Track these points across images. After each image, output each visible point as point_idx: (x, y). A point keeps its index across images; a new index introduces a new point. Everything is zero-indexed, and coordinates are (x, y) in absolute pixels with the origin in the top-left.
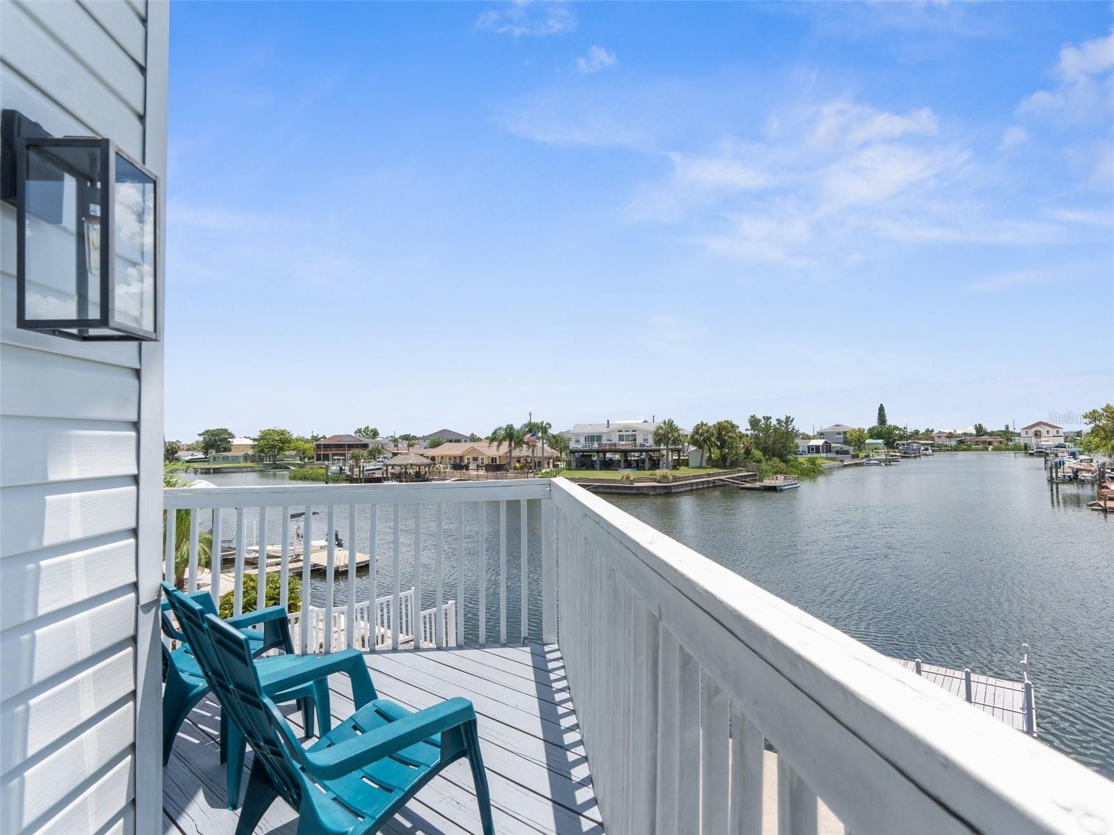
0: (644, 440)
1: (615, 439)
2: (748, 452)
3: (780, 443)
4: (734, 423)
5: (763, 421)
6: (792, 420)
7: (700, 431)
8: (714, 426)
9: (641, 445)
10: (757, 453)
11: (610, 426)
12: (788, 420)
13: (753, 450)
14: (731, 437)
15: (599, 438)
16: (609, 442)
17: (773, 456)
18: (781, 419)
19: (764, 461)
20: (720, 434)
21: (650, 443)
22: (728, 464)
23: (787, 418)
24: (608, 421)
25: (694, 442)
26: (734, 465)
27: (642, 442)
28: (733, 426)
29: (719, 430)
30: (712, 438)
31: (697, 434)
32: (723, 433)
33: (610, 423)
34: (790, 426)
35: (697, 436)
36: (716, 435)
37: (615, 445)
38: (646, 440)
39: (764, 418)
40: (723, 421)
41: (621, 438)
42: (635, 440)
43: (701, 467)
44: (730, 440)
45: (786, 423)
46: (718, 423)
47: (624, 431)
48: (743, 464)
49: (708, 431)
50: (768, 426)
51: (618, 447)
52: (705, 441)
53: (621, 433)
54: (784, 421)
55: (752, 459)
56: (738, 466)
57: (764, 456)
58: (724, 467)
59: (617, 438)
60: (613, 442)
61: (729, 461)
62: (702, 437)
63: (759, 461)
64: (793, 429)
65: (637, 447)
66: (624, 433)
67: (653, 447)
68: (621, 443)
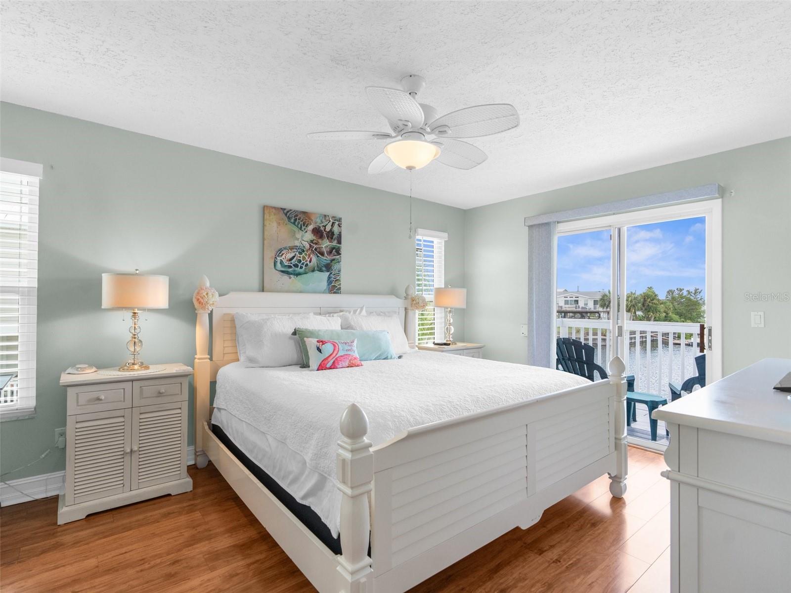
0: (585, 304)
1: (562, 303)
5: (677, 292)
6: (701, 292)
8: (641, 295)
9: (582, 308)
10: (674, 316)
11: (558, 293)
13: (671, 316)
14: (654, 303)
17: (686, 319)
18: (691, 291)
20: (645, 300)
21: (590, 306)
23: (696, 290)
27: (583, 306)
29: (645, 298)
31: (629, 301)
32: (648, 300)
34: (698, 296)
36: (642, 302)
37: (562, 307)
39: (677, 289)
40: (647, 291)
42: (578, 304)
44: (654, 305)
45: (695, 294)
46: (644, 293)
47: (569, 297)
49: (635, 298)
50: (681, 297)
51: (565, 309)
52: (633, 306)
53: (566, 299)
54: (694, 292)
59: (564, 302)
62: (631, 303)
64: (702, 299)
65: (580, 310)
66: (569, 299)
67: (592, 310)
68: (567, 306)
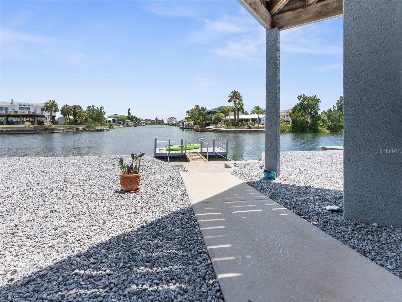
1: (17, 109)
2: (86, 119)
3: (98, 116)
4: (81, 106)
5: (92, 108)
6: (103, 109)
7: (66, 108)
8: (72, 106)
9: (33, 113)
10: (90, 120)
11: (13, 103)
12: (102, 108)
13: (88, 119)
14: (79, 112)
15: (6, 108)
16: (13, 111)
17: (96, 121)
18: (99, 107)
19: (93, 123)
20: (74, 110)
21: (39, 112)
22: (78, 123)
23: (101, 107)
24: (12, 100)
25: (63, 113)
26: (80, 124)
27: (34, 111)
28: (80, 108)
29: (74, 109)
30: (71, 112)
31: (64, 109)
32: (76, 110)
33: (13, 101)
35: (63, 110)
36: (73, 110)
37: (17, 112)
38: (36, 111)
39: (92, 106)
40: (76, 105)
41: (21, 109)
42: (30, 110)
43: (65, 124)
44: (80, 113)
46: (74, 106)
47: (22, 105)
48: (84, 124)
49: (69, 108)
50: (94, 110)
52: (67, 113)
53: (21, 107)
55: (88, 122)
56: (82, 124)
57: (93, 121)
58: (76, 124)
59: (18, 109)
60: (16, 110)
61: (78, 122)
62: (66, 111)
63: (91, 123)
64: (103, 112)
65: (31, 114)
66: (23, 107)
67: (41, 114)
68: (21, 111)
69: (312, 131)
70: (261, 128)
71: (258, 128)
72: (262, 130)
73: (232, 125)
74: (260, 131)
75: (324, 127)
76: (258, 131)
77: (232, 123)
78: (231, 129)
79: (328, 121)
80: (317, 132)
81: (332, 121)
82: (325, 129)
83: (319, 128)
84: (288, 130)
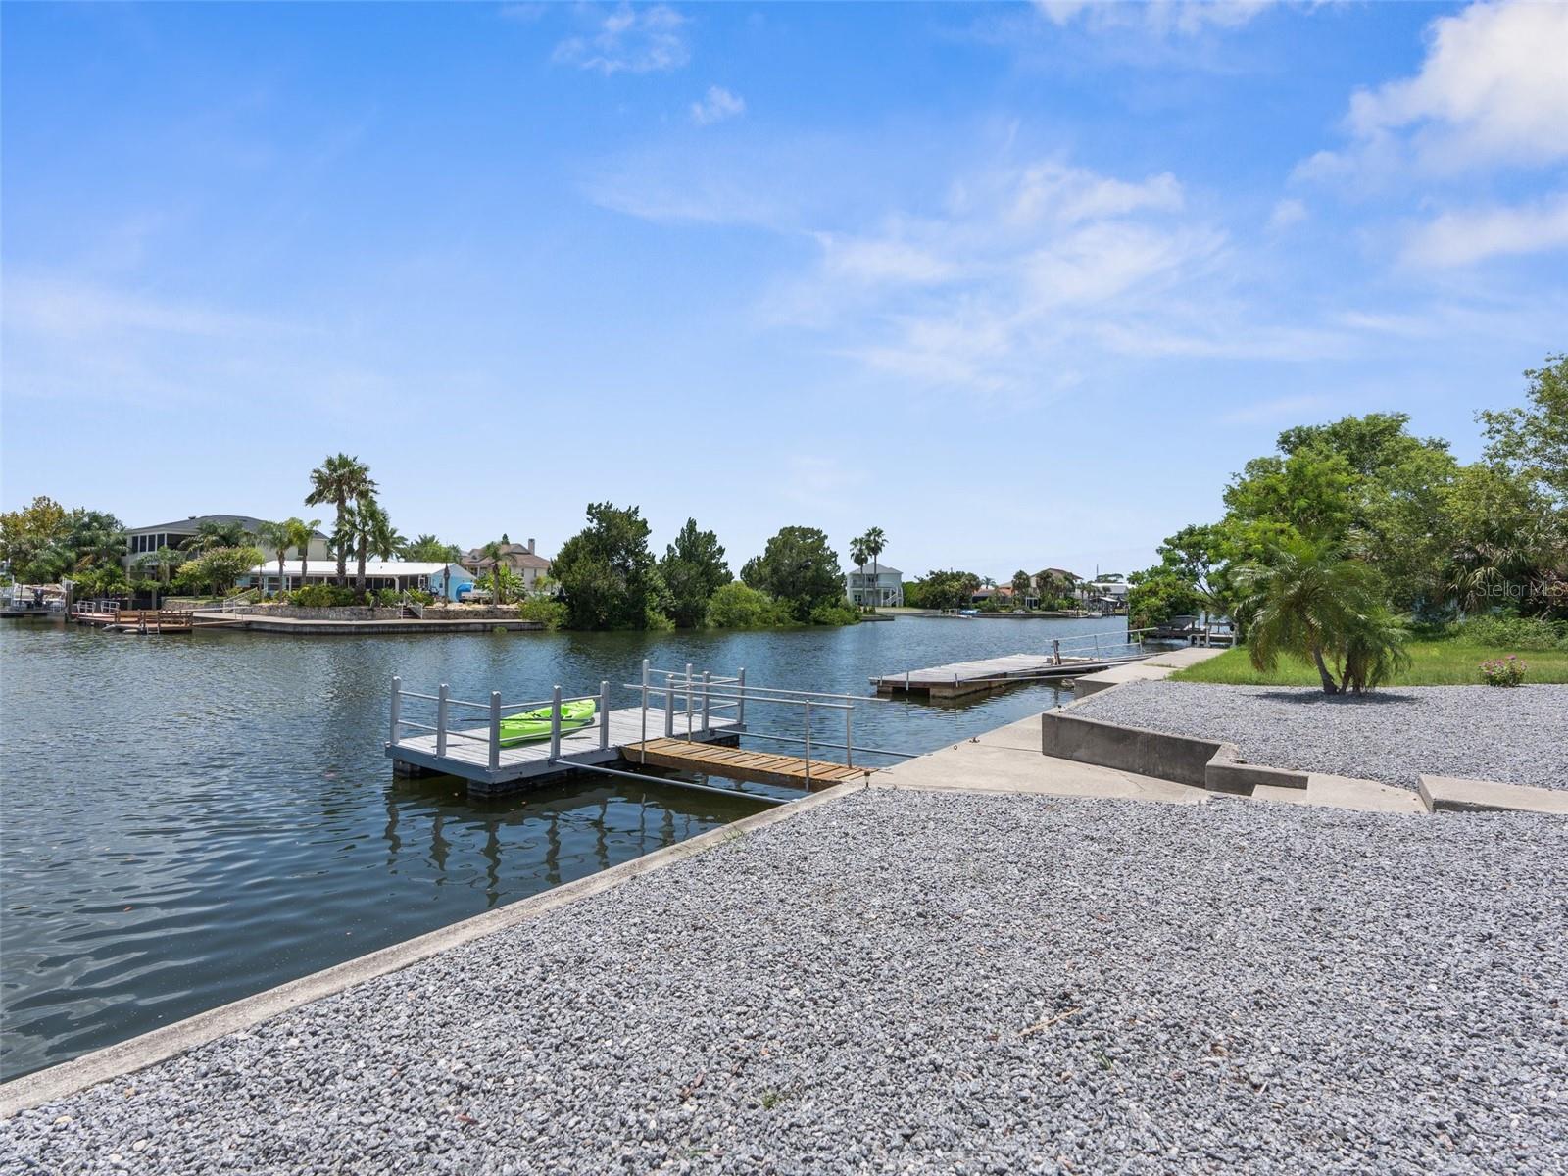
69: (631, 625)
70: (457, 614)
71: (446, 614)
72: (469, 624)
73: (333, 605)
74: (462, 628)
75: (660, 613)
76: (452, 628)
77: (332, 592)
78: (328, 619)
79: (668, 593)
80: (643, 628)
81: (678, 595)
82: (663, 617)
83: (649, 613)
84: (556, 621)
